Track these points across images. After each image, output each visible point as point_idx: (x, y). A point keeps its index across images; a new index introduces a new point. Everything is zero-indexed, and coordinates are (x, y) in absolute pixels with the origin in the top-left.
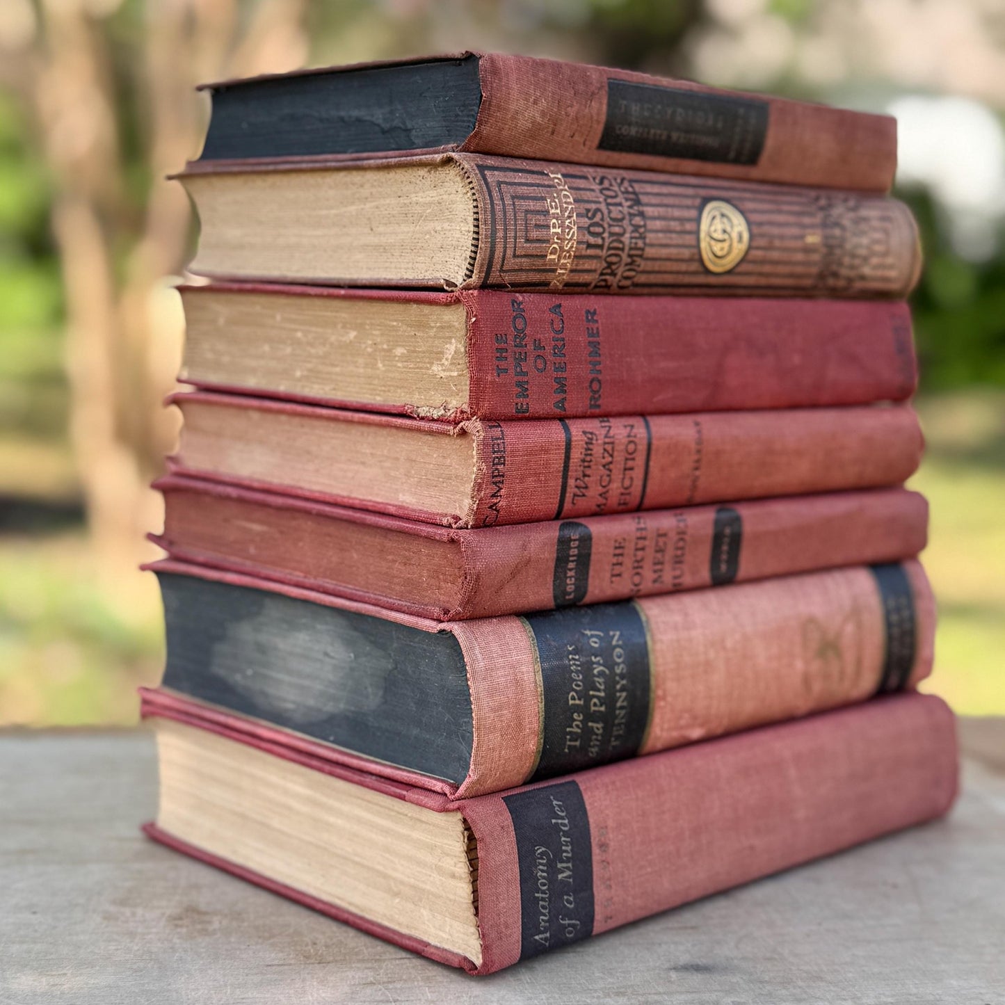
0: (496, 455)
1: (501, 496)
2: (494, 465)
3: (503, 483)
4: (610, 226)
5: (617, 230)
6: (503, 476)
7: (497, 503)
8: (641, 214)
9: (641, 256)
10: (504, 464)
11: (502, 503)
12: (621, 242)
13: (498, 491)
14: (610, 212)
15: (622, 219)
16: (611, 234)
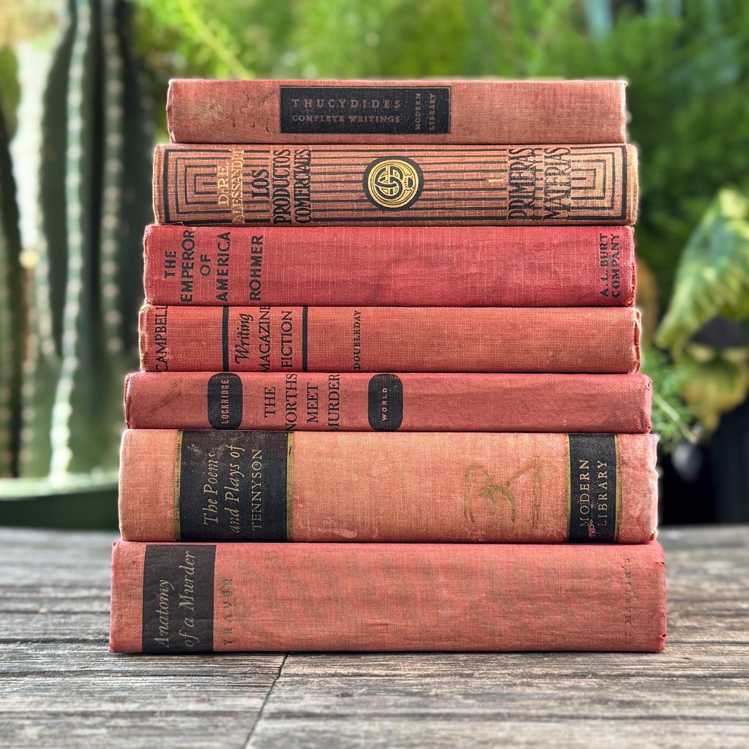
0: (158, 326)
1: (166, 353)
2: (156, 332)
3: (165, 343)
4: (274, 180)
5: (281, 183)
6: (165, 339)
7: (162, 357)
8: (306, 172)
9: (308, 200)
10: (165, 332)
11: (168, 357)
12: (286, 191)
13: (162, 349)
14: (275, 171)
15: (286, 176)
16: (274, 186)
